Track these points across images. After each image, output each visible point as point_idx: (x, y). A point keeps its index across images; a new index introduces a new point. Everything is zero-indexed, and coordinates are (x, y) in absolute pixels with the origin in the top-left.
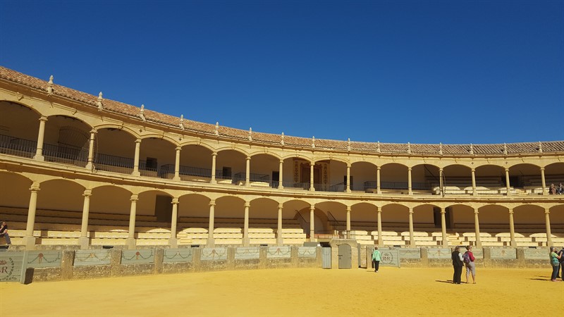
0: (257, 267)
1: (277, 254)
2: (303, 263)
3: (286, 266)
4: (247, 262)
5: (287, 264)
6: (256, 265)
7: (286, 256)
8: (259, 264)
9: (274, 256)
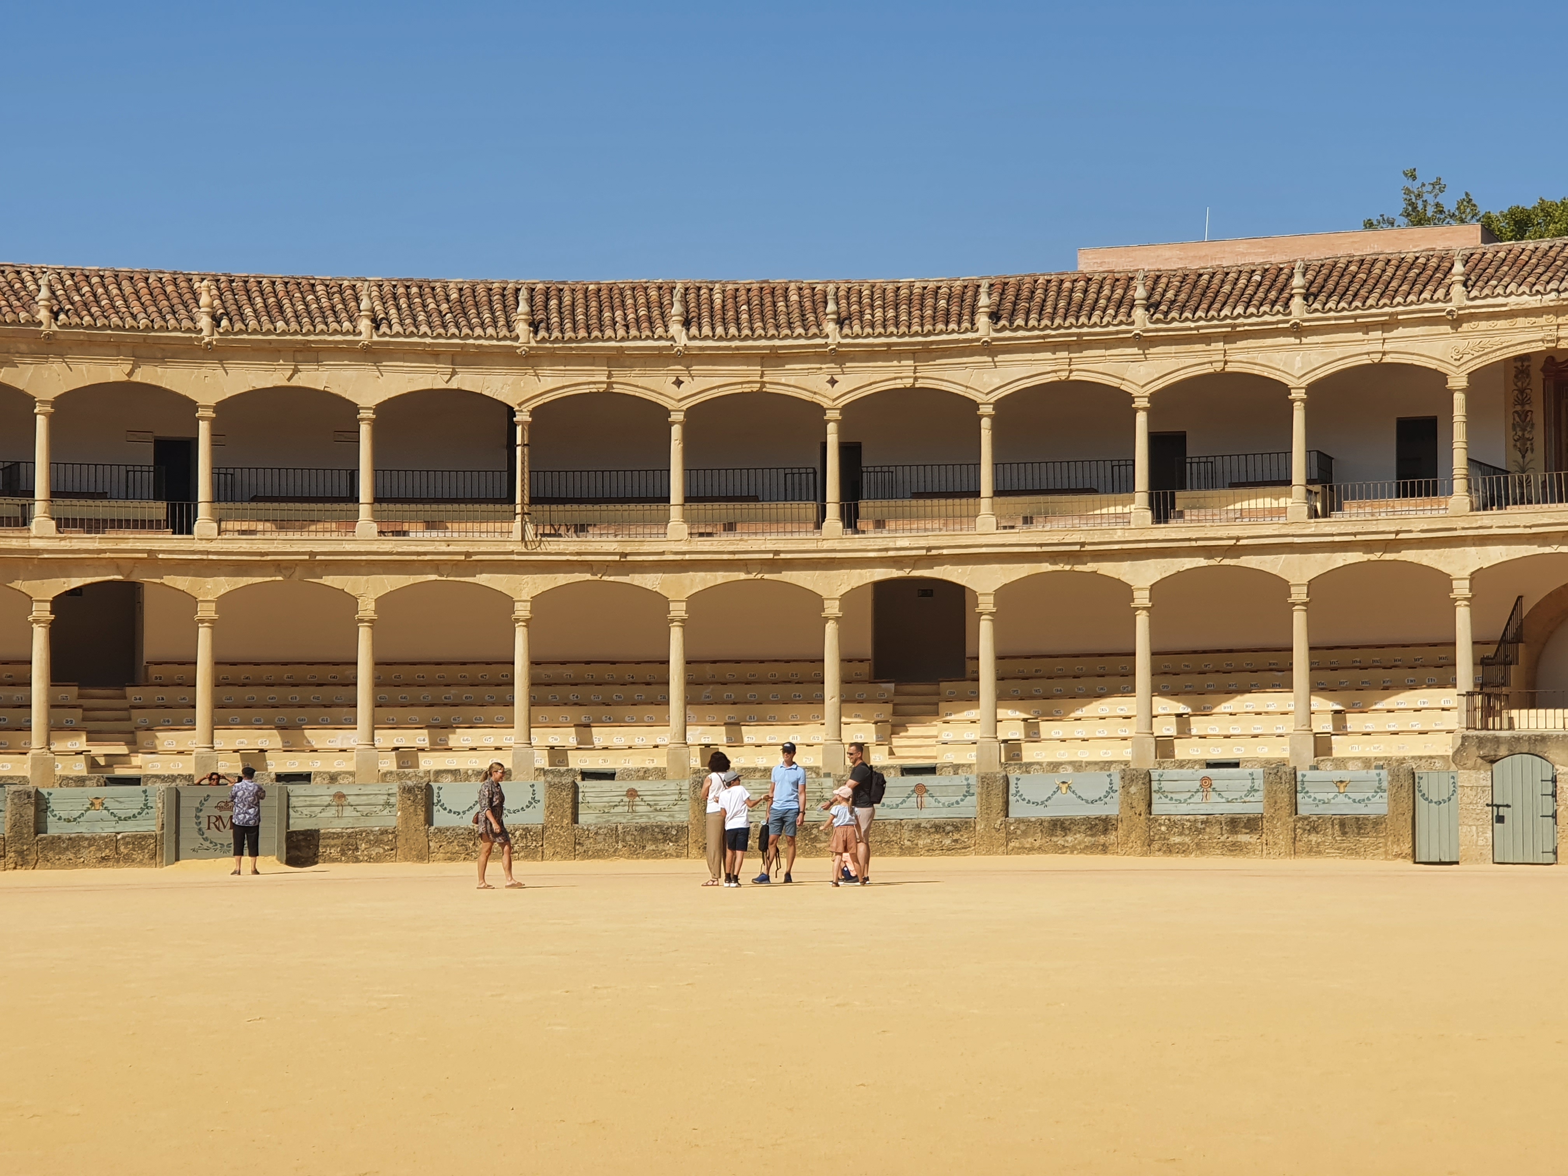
0: (1105, 849)
1: (1198, 797)
2: (1314, 838)
3: (1236, 849)
4: (1059, 826)
5: (1243, 838)
6: (1102, 839)
7: (1237, 808)
8: (1112, 837)
9: (1184, 808)
